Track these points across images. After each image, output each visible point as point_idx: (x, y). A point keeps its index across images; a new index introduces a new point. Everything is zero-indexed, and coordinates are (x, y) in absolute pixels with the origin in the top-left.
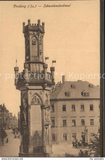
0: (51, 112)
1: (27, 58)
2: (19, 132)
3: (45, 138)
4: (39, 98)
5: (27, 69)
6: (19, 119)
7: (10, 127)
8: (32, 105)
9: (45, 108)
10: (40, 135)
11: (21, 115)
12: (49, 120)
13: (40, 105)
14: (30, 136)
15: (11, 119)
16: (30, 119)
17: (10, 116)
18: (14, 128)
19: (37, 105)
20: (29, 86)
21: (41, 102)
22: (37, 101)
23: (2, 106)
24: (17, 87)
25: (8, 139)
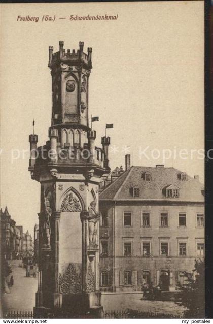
0: (100, 227)
1: (56, 116)
2: (35, 265)
3: (87, 278)
4: (77, 197)
5: (54, 141)
6: (36, 238)
7: (17, 255)
8: (63, 211)
9: (89, 219)
10: (78, 272)
11: (39, 230)
12: (97, 243)
13: (80, 213)
14: (57, 275)
15: (19, 238)
16: (58, 240)
17: (18, 233)
18: (25, 256)
19: (72, 213)
20: (58, 172)
21: (81, 206)
22: (73, 204)
23: (3, 211)
24: (34, 175)
25: (13, 278)
